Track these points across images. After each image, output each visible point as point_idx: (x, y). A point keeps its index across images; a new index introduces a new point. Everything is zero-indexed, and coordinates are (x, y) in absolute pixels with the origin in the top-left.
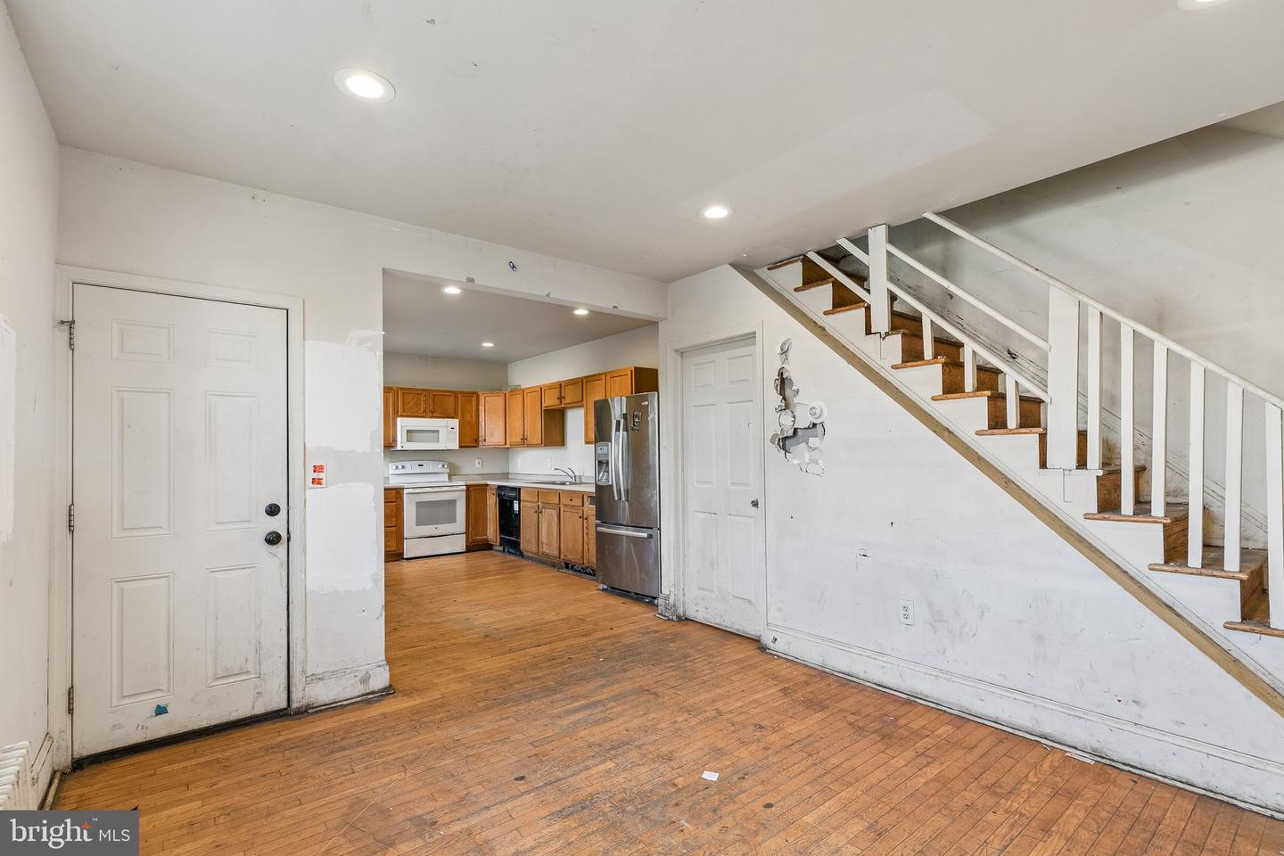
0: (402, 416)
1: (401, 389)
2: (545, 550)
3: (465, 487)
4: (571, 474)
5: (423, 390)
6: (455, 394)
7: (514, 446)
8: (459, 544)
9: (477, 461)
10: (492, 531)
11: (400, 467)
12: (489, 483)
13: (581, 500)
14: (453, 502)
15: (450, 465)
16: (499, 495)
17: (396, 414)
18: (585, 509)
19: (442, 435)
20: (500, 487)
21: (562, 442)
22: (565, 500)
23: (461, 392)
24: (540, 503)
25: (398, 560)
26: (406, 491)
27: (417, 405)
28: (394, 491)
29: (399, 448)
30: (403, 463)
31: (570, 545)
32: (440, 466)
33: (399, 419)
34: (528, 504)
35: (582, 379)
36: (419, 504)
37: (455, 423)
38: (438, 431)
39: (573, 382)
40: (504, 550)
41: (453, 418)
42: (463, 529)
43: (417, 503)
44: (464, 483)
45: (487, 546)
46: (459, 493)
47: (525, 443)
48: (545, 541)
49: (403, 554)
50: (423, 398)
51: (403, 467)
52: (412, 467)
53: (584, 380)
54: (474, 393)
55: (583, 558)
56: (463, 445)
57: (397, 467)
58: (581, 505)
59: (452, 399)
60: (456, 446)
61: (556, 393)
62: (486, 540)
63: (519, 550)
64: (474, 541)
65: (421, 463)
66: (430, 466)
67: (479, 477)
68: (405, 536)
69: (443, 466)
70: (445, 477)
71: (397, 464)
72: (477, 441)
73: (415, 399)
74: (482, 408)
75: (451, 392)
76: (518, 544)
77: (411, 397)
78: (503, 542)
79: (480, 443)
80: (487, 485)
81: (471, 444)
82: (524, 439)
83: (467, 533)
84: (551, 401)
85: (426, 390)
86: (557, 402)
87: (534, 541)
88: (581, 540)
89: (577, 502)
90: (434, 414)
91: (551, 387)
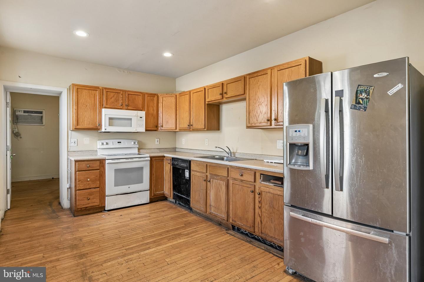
0: (105, 108)
1: (106, 88)
2: (212, 211)
3: (149, 159)
4: (228, 150)
5: (121, 90)
6: (143, 94)
7: (183, 130)
8: (145, 197)
9: (156, 140)
10: (167, 189)
11: (105, 144)
12: (165, 155)
13: (253, 177)
14: (141, 169)
15: (139, 143)
16: (173, 164)
17: (102, 106)
18: (258, 185)
19: (134, 122)
20: (173, 159)
21: (218, 128)
22: (234, 174)
23: (147, 94)
24: (208, 174)
25: (101, 212)
26: (107, 162)
27: (117, 100)
28: (98, 162)
29: (103, 130)
30: (107, 141)
31: (239, 213)
32: (133, 143)
33: (103, 110)
34: (198, 174)
35: (244, 77)
36: (116, 171)
37: (143, 114)
38: (131, 119)
39: (236, 80)
40: (176, 202)
41: (141, 110)
42: (147, 187)
43: (115, 170)
44: (148, 155)
45: (164, 198)
46: (145, 162)
47: (190, 128)
48: (213, 204)
49: (104, 207)
50: (121, 96)
51: (107, 144)
52: (113, 143)
53: (248, 77)
54: (155, 94)
55: (254, 227)
56: (148, 129)
57: (103, 144)
58: (253, 180)
59: (140, 98)
60: (143, 130)
61: (219, 90)
62: (163, 194)
63: (189, 205)
64: (155, 195)
65: (119, 141)
66: (125, 143)
67: (158, 151)
68: (107, 194)
69: (135, 143)
70: (136, 151)
71: (103, 141)
72: (157, 126)
73: (115, 96)
74: (160, 105)
75: (141, 93)
76: (189, 201)
77: (112, 94)
78: (175, 197)
79: (159, 128)
80: (164, 157)
81: (153, 129)
82: (190, 125)
83: (150, 190)
84: (213, 97)
85: (123, 91)
86: (220, 97)
87: (202, 202)
88: (252, 211)
89: (249, 177)
90: (128, 107)
91: (214, 87)
